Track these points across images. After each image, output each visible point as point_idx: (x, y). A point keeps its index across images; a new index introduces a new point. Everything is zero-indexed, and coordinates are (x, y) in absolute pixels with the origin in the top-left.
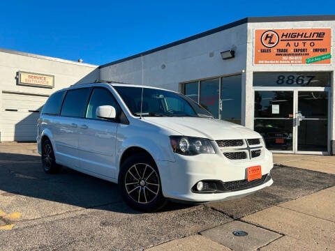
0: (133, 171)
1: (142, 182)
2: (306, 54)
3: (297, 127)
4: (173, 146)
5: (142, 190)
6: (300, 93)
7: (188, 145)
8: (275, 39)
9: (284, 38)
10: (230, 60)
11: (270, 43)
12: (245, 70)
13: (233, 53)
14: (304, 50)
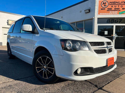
0: (40, 60)
1: (45, 67)
2: (119, 10)
3: (114, 40)
4: (62, 46)
5: (45, 71)
6: (116, 26)
7: (72, 45)
8: (107, 4)
9: (110, 4)
10: (88, 13)
11: (105, 6)
12: (94, 17)
13: (89, 10)
14: (118, 8)
